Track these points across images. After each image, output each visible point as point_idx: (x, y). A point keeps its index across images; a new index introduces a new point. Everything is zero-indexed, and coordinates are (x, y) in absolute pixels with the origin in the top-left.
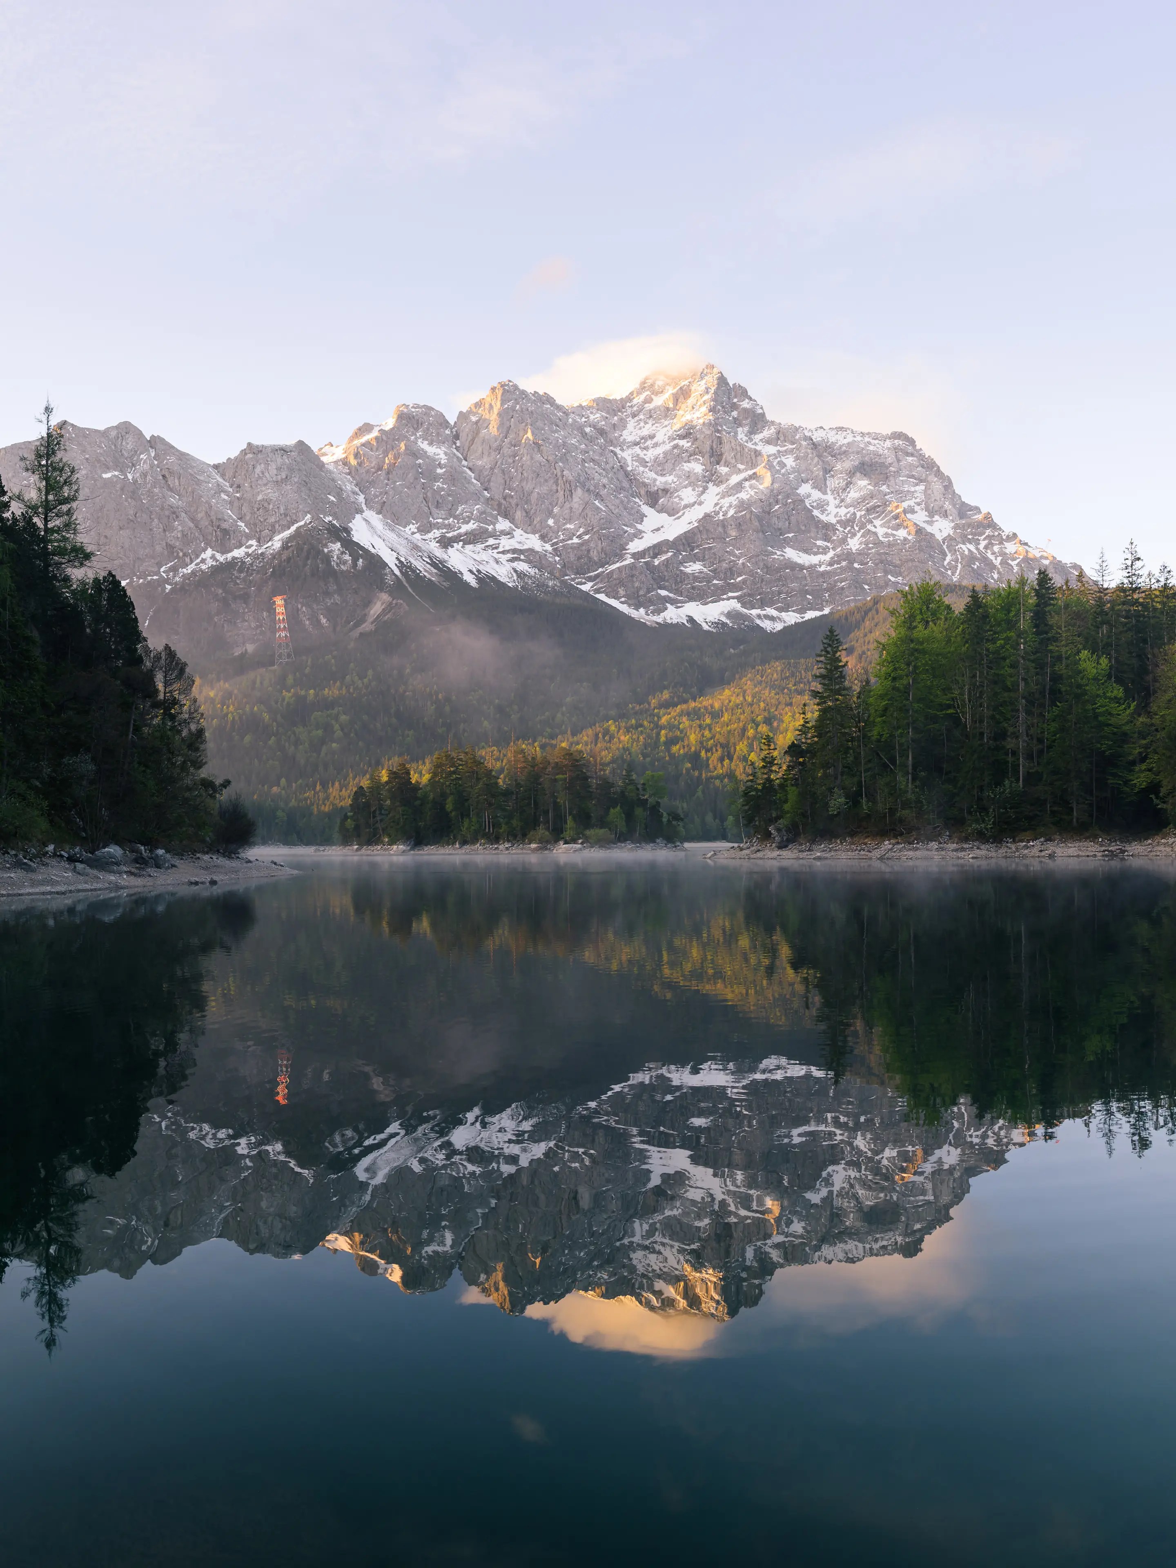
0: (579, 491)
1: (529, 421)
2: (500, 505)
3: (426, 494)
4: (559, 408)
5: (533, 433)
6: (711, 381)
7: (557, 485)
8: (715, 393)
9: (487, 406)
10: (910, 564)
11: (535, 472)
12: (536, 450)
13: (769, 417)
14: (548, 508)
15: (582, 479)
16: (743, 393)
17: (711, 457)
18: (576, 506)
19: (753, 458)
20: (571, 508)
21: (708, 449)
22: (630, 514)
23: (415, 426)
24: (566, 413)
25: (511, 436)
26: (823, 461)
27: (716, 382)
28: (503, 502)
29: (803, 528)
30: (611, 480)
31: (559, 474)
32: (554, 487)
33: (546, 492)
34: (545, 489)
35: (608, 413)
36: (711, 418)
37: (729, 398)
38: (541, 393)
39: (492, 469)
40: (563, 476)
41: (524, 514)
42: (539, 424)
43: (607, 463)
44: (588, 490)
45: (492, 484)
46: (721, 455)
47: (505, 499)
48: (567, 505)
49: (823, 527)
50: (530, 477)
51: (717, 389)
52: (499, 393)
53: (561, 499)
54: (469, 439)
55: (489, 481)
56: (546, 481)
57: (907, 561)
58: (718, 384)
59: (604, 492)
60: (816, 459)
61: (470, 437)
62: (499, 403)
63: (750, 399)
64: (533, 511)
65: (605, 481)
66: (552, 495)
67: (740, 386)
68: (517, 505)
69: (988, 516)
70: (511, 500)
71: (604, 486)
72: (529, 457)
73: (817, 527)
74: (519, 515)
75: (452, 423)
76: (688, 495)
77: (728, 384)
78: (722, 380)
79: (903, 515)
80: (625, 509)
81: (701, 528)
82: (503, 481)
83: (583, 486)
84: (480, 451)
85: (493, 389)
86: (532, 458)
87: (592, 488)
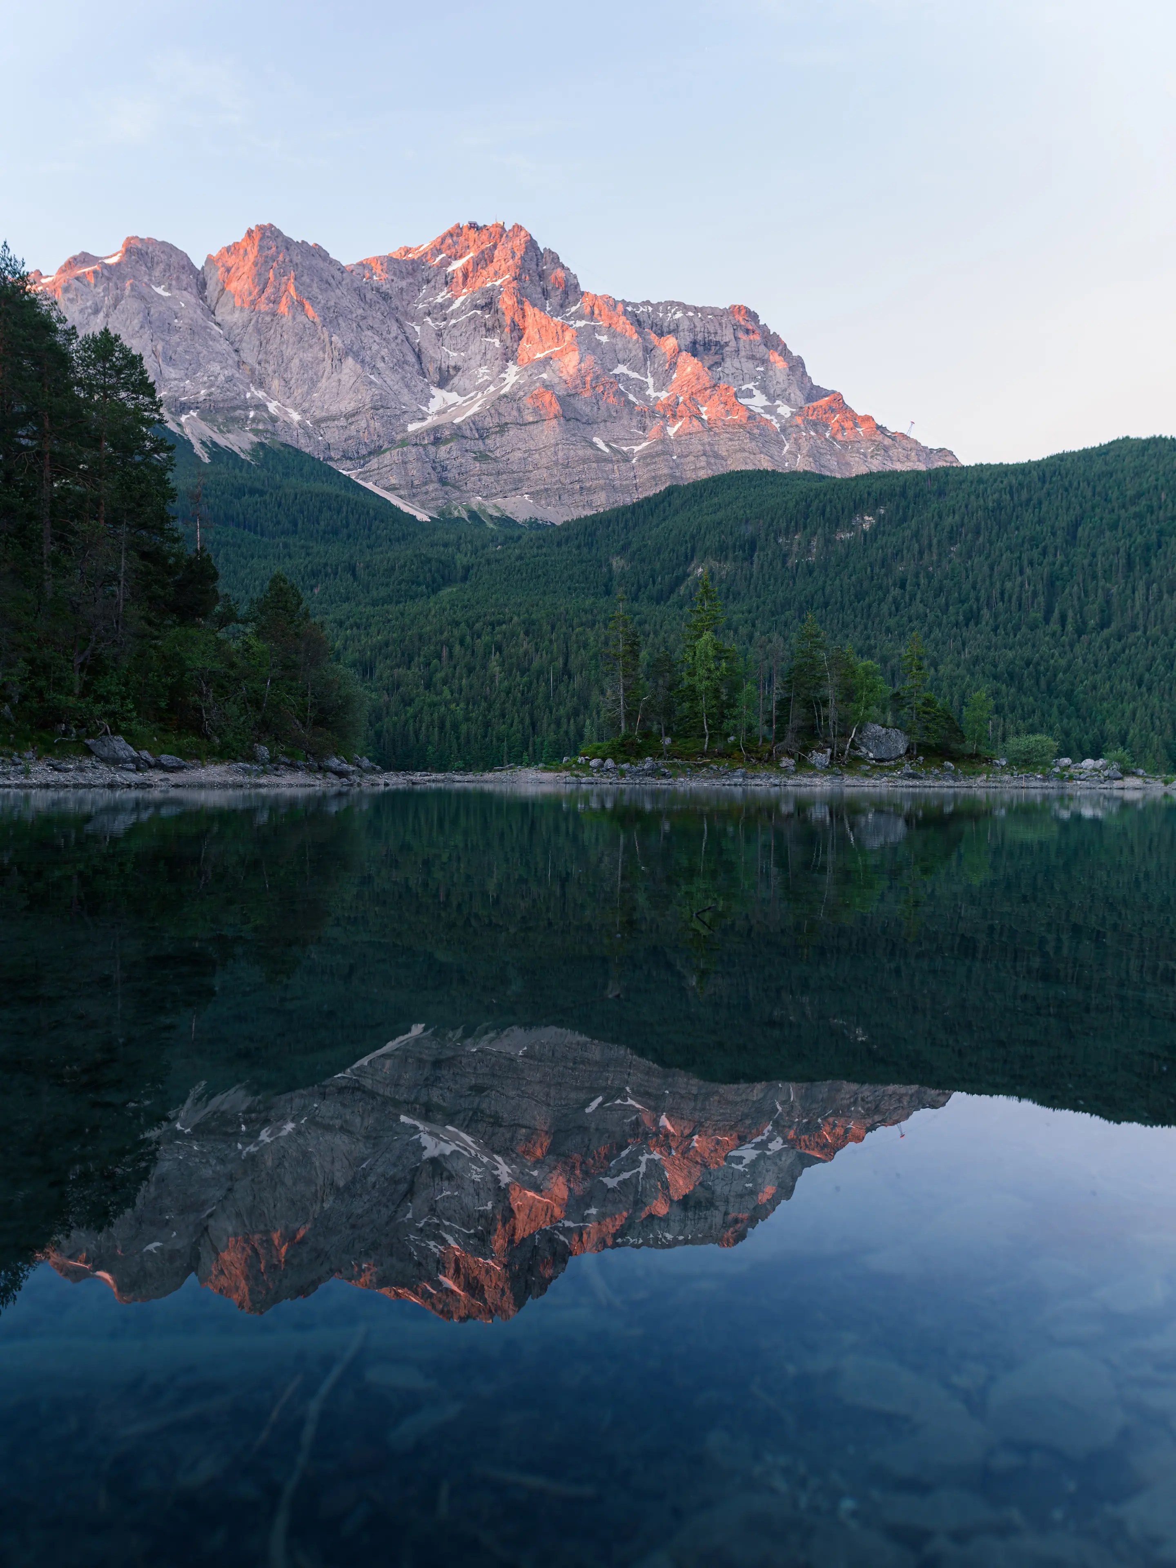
0: (350, 361)
1: (293, 274)
2: (253, 371)
3: (156, 346)
4: (333, 262)
5: (297, 289)
6: (519, 242)
7: (324, 352)
8: (522, 258)
9: (242, 251)
10: (739, 455)
11: (297, 334)
12: (299, 309)
13: (583, 288)
14: (312, 378)
15: (355, 349)
16: (555, 259)
17: (512, 331)
18: (344, 378)
19: (560, 333)
20: (340, 380)
21: (509, 322)
22: (413, 393)
23: (149, 265)
24: (342, 270)
25: (270, 290)
26: (644, 339)
27: (523, 245)
28: (257, 366)
29: (614, 414)
30: (392, 353)
31: (327, 340)
32: (321, 354)
33: (310, 359)
34: (308, 356)
35: (395, 274)
36: (515, 286)
37: (537, 265)
38: (311, 244)
39: (245, 326)
40: (331, 343)
41: (283, 383)
42: (306, 279)
43: (389, 332)
44: (363, 361)
45: (244, 344)
46: (524, 329)
47: (260, 364)
48: (335, 376)
49: (638, 414)
50: (291, 341)
51: (526, 253)
52: (257, 236)
53: (328, 369)
54: (218, 290)
55: (241, 341)
56: (311, 346)
57: (736, 451)
58: (526, 248)
59: (380, 365)
60: (635, 337)
61: (220, 287)
62: (256, 249)
63: (563, 266)
64: (293, 381)
65: (384, 352)
66: (318, 364)
67: (550, 251)
68: (275, 372)
69: (838, 397)
70: (267, 365)
71: (383, 358)
72: (290, 317)
73: (631, 413)
74: (276, 384)
75: (200, 269)
76: (483, 373)
77: (538, 248)
78: (532, 244)
79: (734, 399)
80: (407, 386)
81: (493, 411)
82: (258, 343)
83: (356, 355)
84: (231, 306)
85: (250, 233)
86: (294, 318)
87: (368, 359)
